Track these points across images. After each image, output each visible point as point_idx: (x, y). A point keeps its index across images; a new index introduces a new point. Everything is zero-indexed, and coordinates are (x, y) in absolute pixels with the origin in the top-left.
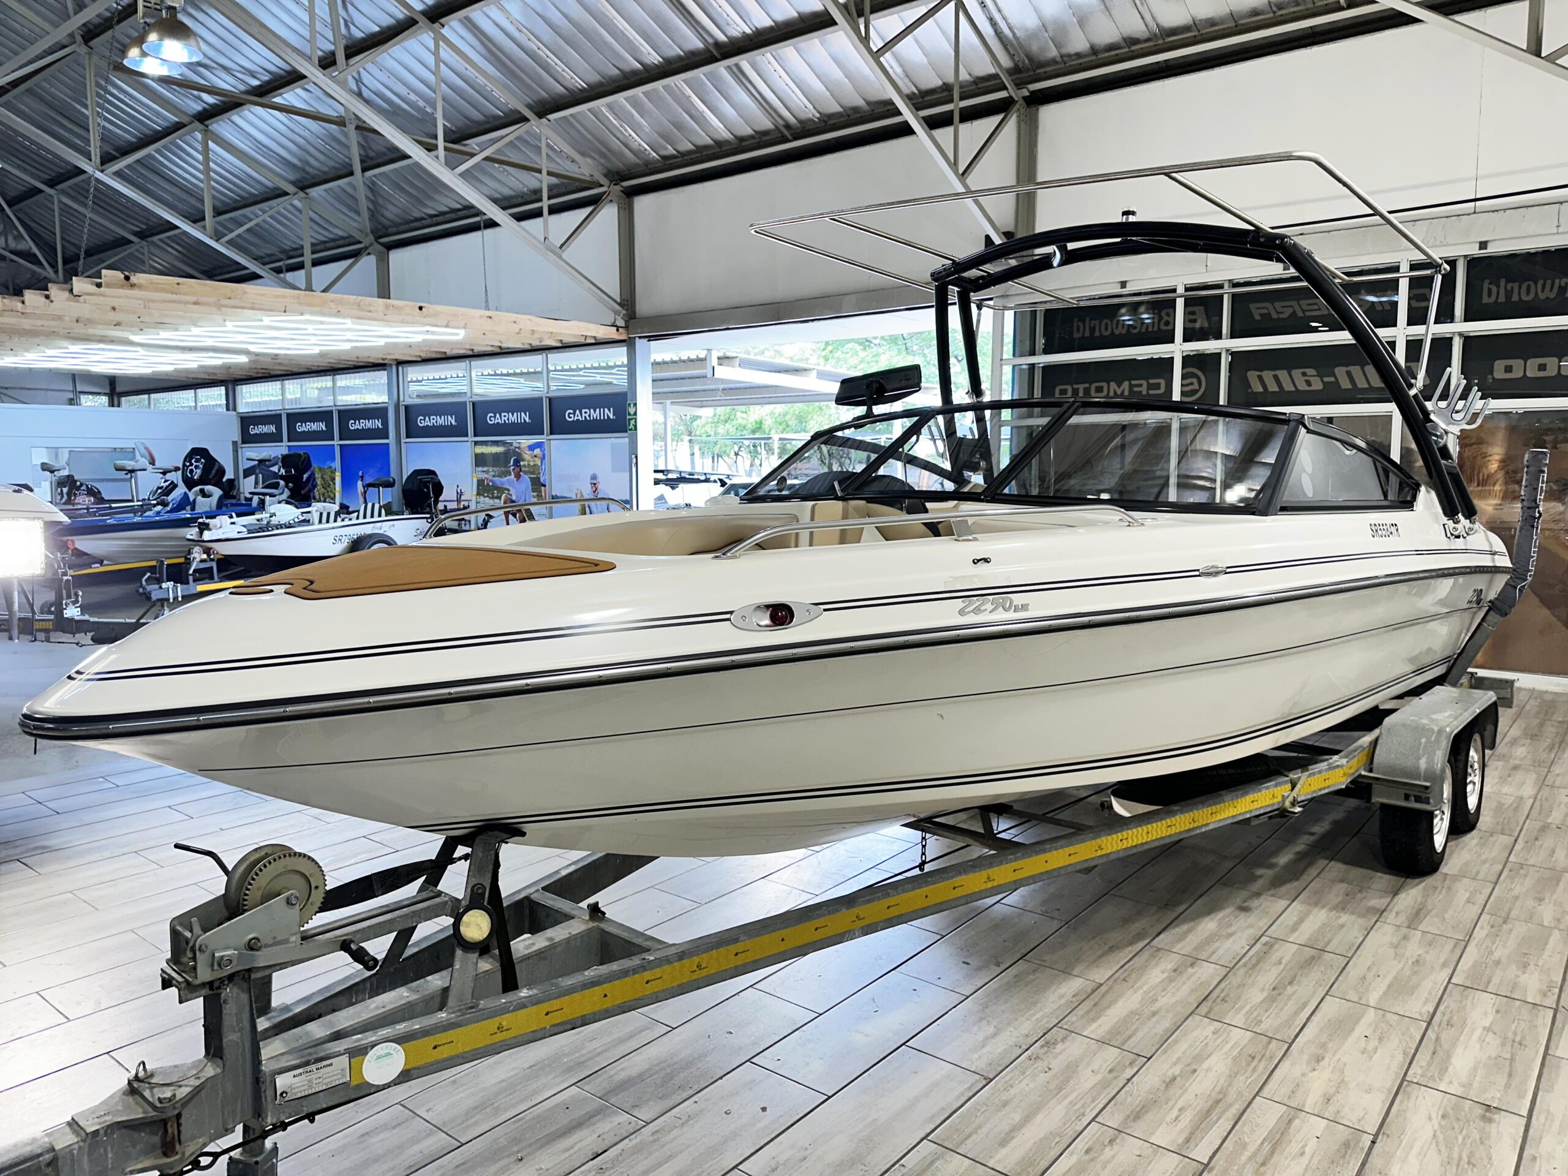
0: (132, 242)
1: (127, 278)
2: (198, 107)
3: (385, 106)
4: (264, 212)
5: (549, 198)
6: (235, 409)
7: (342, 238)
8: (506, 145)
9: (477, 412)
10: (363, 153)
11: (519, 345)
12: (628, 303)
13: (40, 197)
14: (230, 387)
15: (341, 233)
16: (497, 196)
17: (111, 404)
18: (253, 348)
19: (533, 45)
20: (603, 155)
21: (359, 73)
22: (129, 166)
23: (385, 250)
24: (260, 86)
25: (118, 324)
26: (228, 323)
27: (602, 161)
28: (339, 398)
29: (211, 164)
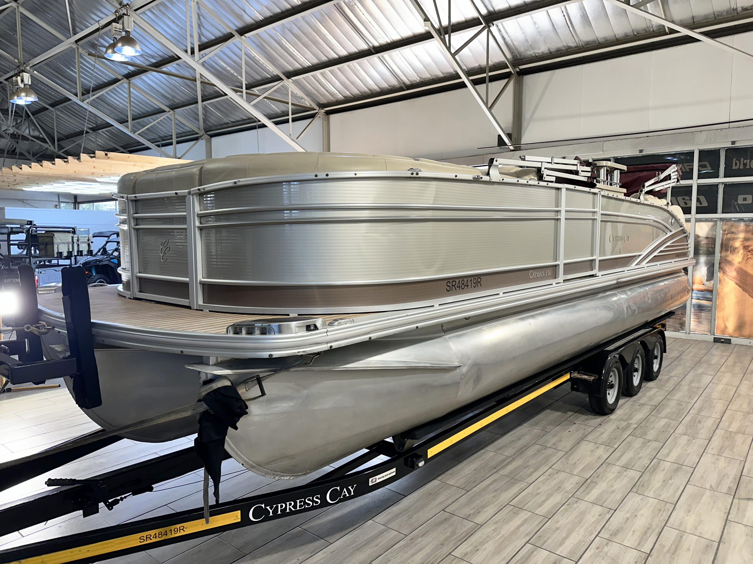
0: (89, 132)
1: (106, 154)
2: (126, 72)
4: (154, 120)
5: (292, 115)
7: (189, 132)
8: (274, 91)
15: (188, 129)
17: (74, 208)
22: (94, 100)
23: (209, 137)
24: (156, 63)
27: (316, 99)
29: (131, 98)
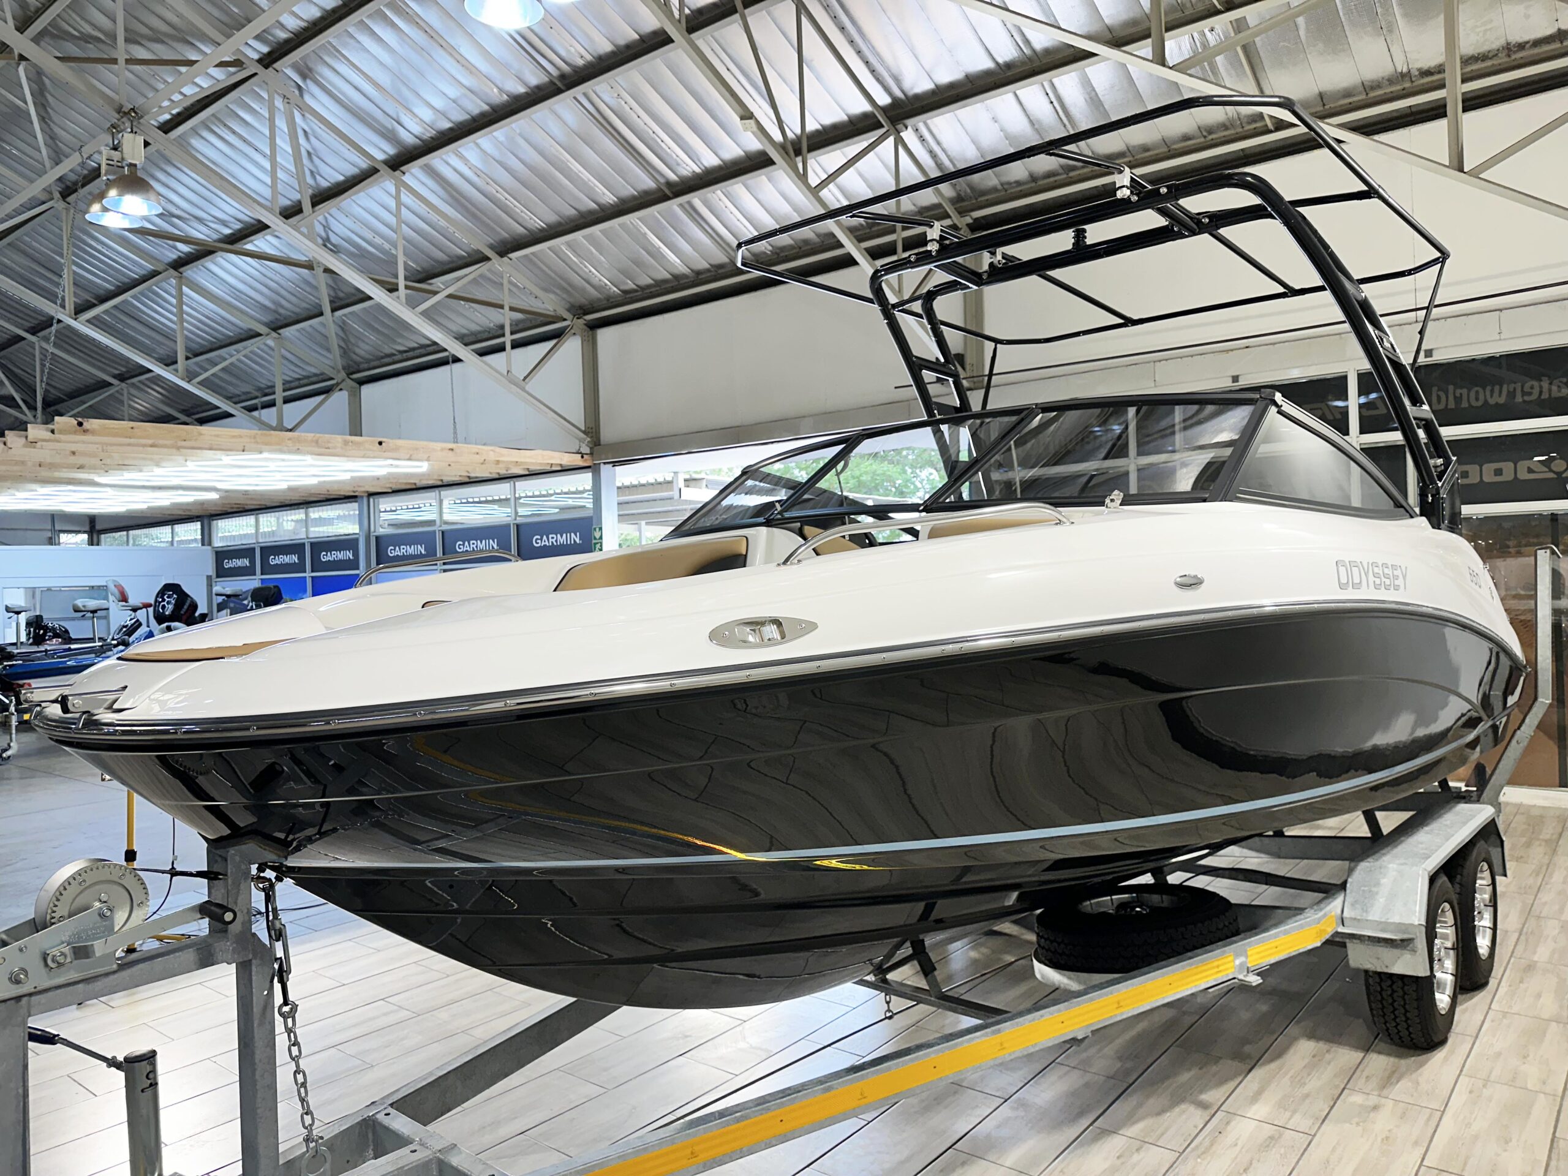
0: (111, 384)
1: (80, 424)
2: (173, 256)
3: (352, 249)
4: (238, 351)
5: (512, 333)
6: (210, 544)
8: (470, 282)
9: (446, 541)
10: (332, 293)
11: (486, 475)
12: (592, 431)
14: (206, 522)
16: (460, 332)
17: (91, 543)
19: (492, 189)
20: (563, 289)
21: (326, 218)
23: (357, 386)
25: (81, 467)
26: (188, 463)
27: (565, 296)
28: (312, 529)
29: (185, 307)
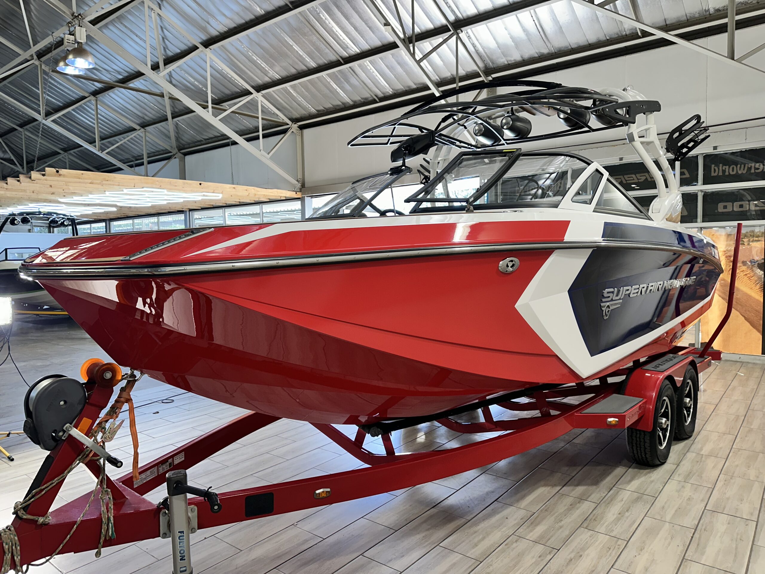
0: (60, 153)
1: (57, 172)
2: (92, 89)
4: (124, 138)
6: (109, 231)
7: (163, 150)
8: (242, 105)
10: (172, 109)
11: (249, 201)
12: (301, 181)
13: (16, 131)
14: (108, 222)
15: (162, 148)
16: (238, 130)
17: (49, 232)
18: (119, 204)
20: (288, 110)
21: (170, 72)
22: (59, 117)
23: (182, 156)
24: (123, 79)
25: (53, 194)
26: (106, 192)
27: (289, 113)
28: (161, 226)
29: (99, 116)
